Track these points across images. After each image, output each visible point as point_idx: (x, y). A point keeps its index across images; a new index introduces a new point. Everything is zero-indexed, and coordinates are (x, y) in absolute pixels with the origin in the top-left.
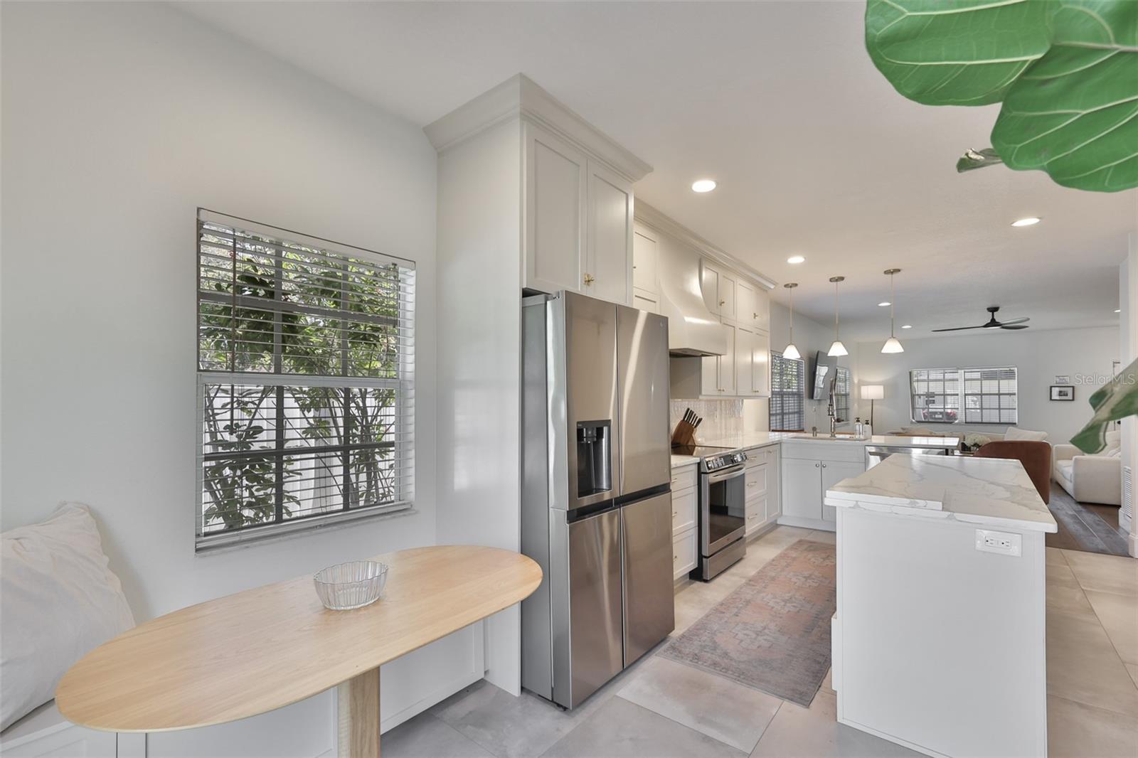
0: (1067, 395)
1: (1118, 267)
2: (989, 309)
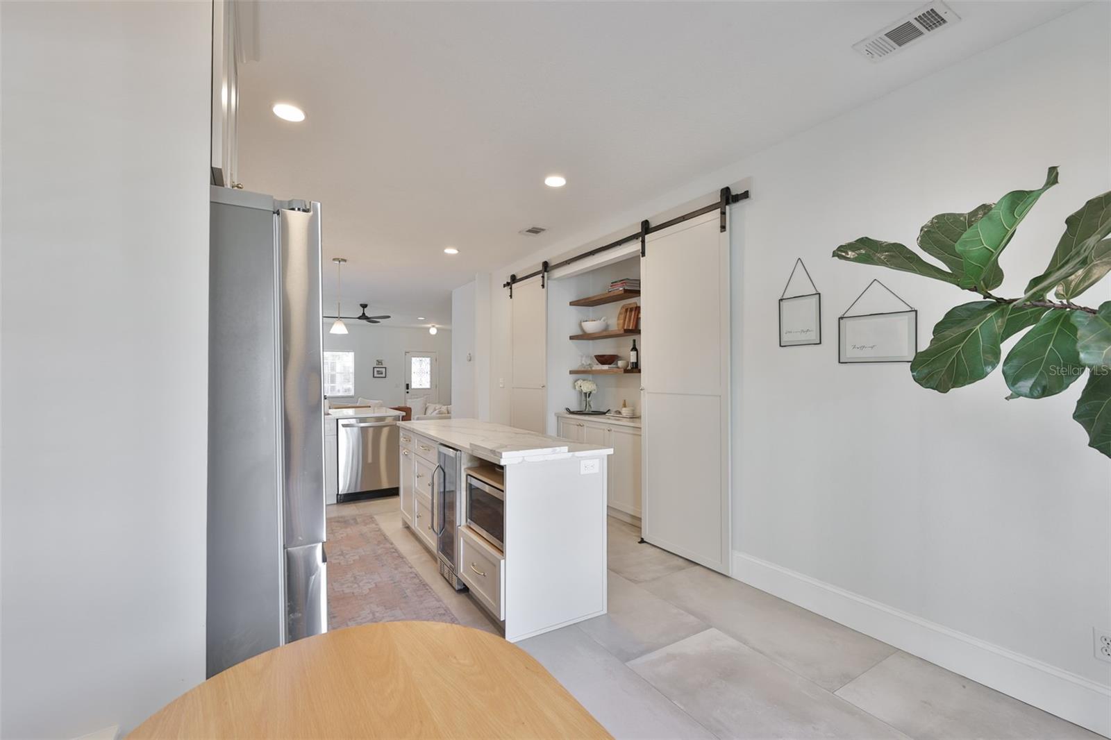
0: (382, 374)
1: (451, 292)
2: (361, 305)
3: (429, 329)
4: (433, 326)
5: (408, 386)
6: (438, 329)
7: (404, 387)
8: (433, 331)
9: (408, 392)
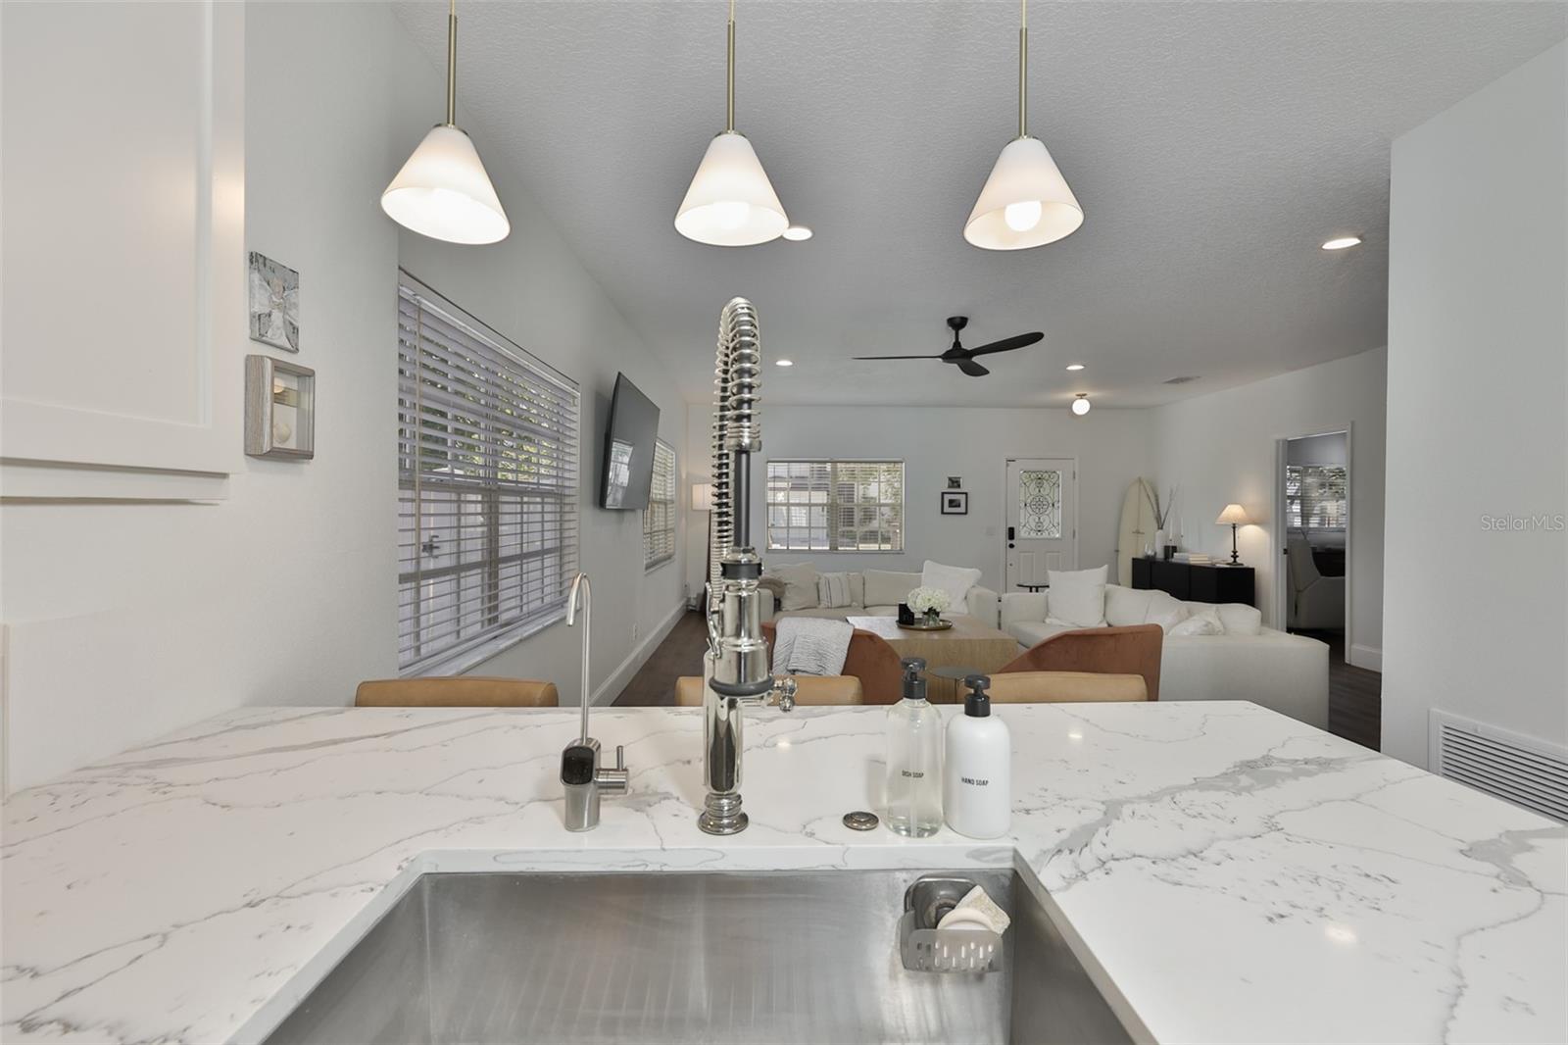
0: (959, 506)
2: (955, 321)
3: (1069, 406)
4: (1082, 396)
5: (1011, 533)
6: (1094, 406)
7: (1003, 534)
8: (1081, 407)
9: (1012, 546)
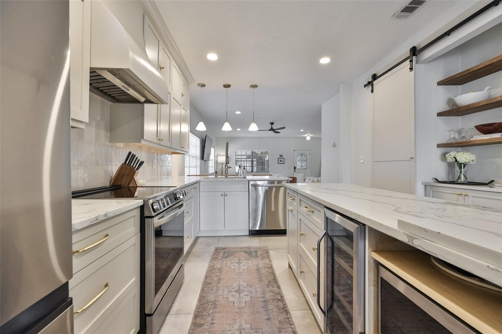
0: (282, 161)
1: (321, 106)
2: (270, 123)
3: (305, 137)
4: (308, 136)
5: (295, 168)
6: (311, 138)
7: (293, 168)
8: (308, 138)
9: (295, 171)
